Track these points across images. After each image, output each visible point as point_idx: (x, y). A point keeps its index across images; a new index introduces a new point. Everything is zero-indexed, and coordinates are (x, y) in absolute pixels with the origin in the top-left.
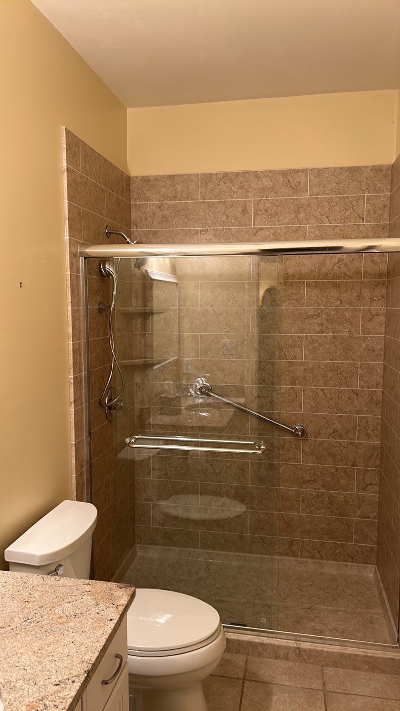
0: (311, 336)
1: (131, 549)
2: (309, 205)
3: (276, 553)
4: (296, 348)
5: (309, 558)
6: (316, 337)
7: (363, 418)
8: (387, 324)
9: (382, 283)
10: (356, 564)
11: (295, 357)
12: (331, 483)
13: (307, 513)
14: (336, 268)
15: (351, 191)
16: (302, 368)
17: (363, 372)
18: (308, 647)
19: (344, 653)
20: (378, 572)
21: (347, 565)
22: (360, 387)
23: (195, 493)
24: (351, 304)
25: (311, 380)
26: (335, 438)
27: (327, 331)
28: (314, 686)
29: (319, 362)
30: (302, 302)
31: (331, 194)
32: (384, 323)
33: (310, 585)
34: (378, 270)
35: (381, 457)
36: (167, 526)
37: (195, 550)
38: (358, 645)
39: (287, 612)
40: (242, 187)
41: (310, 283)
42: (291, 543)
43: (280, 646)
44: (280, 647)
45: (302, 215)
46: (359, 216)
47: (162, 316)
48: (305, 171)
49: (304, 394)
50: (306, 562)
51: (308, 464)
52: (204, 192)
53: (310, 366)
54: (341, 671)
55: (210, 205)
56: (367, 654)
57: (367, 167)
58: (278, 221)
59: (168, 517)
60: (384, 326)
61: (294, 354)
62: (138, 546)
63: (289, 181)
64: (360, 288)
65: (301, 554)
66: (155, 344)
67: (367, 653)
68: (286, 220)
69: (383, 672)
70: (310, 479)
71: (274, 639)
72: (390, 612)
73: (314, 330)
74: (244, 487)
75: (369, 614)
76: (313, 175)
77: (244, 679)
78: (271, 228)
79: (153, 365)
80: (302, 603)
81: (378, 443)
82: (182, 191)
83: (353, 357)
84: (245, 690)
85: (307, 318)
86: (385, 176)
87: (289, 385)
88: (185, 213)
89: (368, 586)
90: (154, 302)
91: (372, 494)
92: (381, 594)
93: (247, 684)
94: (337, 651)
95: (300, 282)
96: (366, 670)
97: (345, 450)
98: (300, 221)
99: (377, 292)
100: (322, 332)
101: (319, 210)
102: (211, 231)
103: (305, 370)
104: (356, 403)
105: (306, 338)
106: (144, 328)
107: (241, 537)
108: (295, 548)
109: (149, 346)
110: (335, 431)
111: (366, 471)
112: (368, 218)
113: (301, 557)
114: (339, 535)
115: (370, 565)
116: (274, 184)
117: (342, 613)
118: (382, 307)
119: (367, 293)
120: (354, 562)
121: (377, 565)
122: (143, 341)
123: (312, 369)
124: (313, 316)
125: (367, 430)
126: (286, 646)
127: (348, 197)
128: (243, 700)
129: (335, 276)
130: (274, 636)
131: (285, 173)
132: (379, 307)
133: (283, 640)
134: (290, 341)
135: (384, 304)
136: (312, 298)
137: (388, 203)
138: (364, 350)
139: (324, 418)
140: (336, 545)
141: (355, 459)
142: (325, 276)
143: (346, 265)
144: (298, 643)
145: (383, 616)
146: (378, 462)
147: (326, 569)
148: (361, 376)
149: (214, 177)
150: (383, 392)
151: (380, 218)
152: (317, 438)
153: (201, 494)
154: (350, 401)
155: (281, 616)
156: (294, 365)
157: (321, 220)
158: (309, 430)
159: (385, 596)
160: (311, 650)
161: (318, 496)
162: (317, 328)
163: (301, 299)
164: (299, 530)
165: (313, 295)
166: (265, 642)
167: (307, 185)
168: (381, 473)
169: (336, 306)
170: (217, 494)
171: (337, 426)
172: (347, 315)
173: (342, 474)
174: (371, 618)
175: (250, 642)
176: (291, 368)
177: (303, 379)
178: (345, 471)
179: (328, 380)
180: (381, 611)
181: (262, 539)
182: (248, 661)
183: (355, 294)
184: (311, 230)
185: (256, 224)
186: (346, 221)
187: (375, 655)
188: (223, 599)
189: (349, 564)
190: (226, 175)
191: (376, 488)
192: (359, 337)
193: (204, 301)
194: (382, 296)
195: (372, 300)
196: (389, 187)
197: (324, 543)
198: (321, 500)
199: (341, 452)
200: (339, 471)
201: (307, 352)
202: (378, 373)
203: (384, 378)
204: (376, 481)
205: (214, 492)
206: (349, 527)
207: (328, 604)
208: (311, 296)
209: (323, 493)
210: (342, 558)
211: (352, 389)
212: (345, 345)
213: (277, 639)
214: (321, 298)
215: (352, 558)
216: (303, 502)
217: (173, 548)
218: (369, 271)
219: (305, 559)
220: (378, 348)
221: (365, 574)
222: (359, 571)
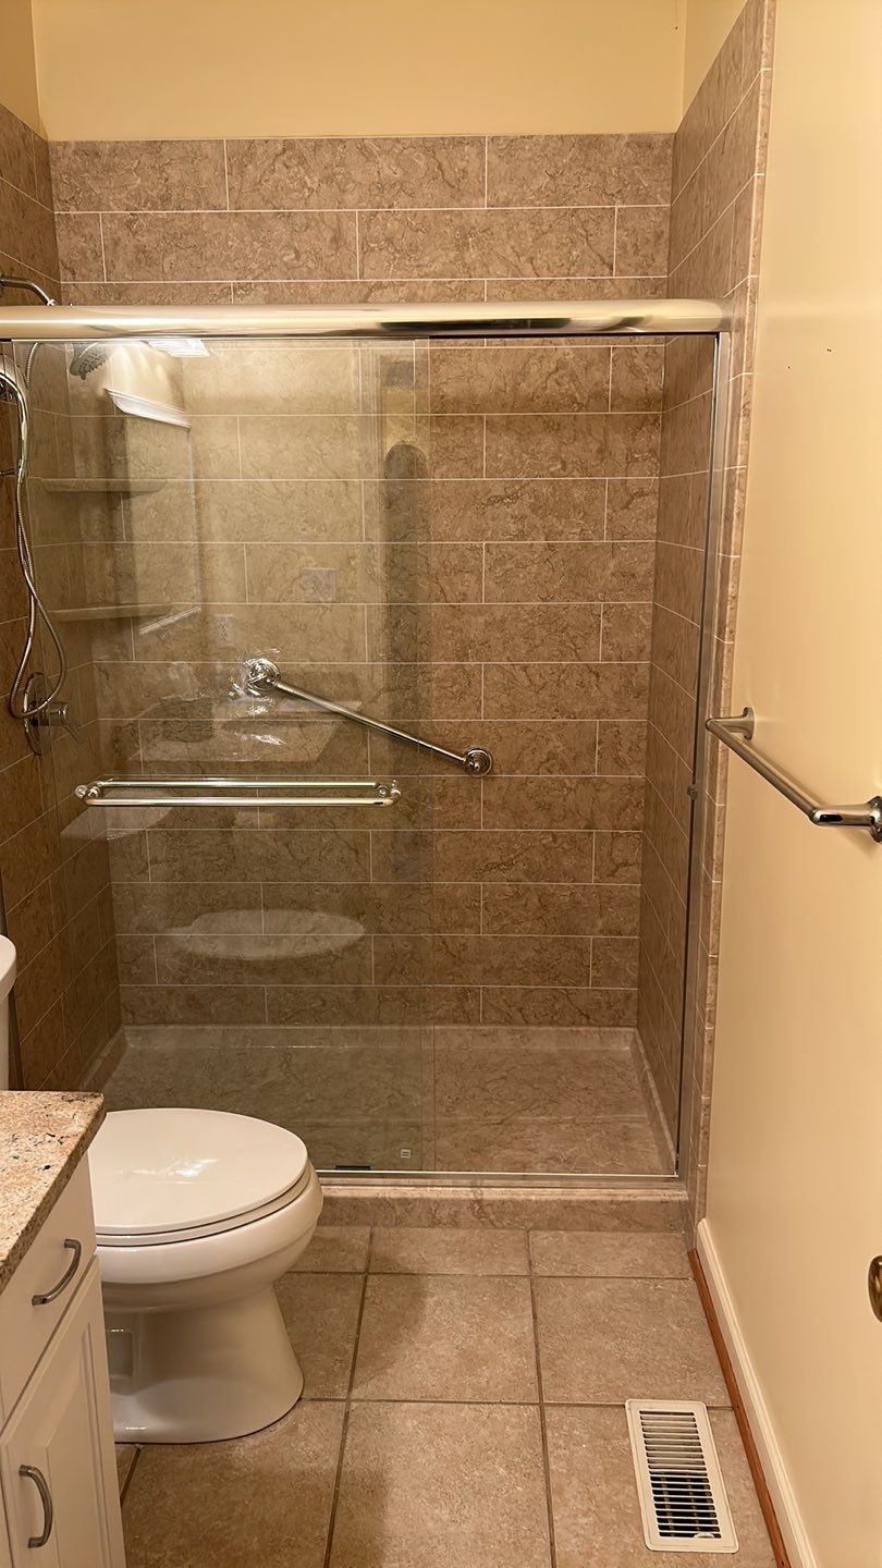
0: (498, 545)
1: (111, 1036)
2: (489, 229)
3: (432, 1018)
4: (466, 575)
5: (501, 1023)
6: (510, 549)
7: (609, 725)
8: (662, 514)
9: (651, 419)
10: (597, 1029)
11: (464, 597)
12: (543, 867)
13: (495, 932)
14: (551, 383)
15: (583, 195)
16: (481, 620)
17: (610, 625)
18: (499, 1197)
19: (571, 1201)
20: (640, 1041)
21: (578, 1031)
22: (605, 659)
23: (250, 907)
24: (584, 470)
25: (500, 648)
26: (551, 773)
27: (534, 534)
28: (511, 1269)
29: (516, 607)
30: (479, 466)
31: (538, 203)
32: (655, 512)
33: (503, 1078)
34: (643, 390)
35: (646, 805)
36: (191, 982)
37: (256, 1027)
38: (597, 1183)
39: (456, 1135)
40: (329, 179)
41: (496, 419)
42: (463, 995)
43: (442, 1200)
44: (439, 1203)
45: (472, 255)
46: (602, 259)
47: (150, 500)
48: (477, 141)
49: (486, 678)
50: (494, 1033)
51: (496, 830)
52: (237, 188)
53: (498, 615)
54: (565, 1236)
55: (255, 223)
56: (615, 1199)
57: (619, 137)
58: (418, 266)
59: (193, 964)
60: (655, 520)
61: (464, 589)
62: (127, 1030)
63: (440, 167)
64: (606, 434)
65: (484, 1018)
66: (139, 569)
67: (615, 1195)
68: (437, 267)
69: (648, 1228)
70: (497, 860)
71: (429, 1188)
72: (662, 1115)
73: (506, 532)
74: (360, 886)
75: (621, 1122)
76: (496, 153)
77: (367, 1273)
78: (402, 284)
79: (137, 620)
80: (486, 1114)
81: (639, 777)
82: (183, 185)
83: (589, 591)
84: (369, 1293)
85: (491, 502)
86: (660, 160)
87: (454, 660)
88: (191, 240)
89: (619, 1070)
90: (131, 466)
91: (627, 885)
92: (644, 1081)
93: (373, 1280)
94: (556, 1198)
95: (472, 417)
96: (615, 1229)
97: (571, 796)
98: (469, 270)
99: (642, 441)
100: (522, 535)
101: (512, 243)
102: (260, 289)
103: (487, 624)
104: (594, 693)
105: (488, 551)
106: (110, 532)
107: (356, 991)
108: (470, 1005)
109: (123, 577)
110: (552, 756)
111: (615, 837)
112: (622, 266)
113: (484, 1023)
114: (560, 973)
115: (624, 1029)
116: (406, 173)
117: (568, 1126)
118: (652, 475)
119: (619, 444)
120: (591, 1025)
121: (637, 1026)
122: (108, 565)
123: (503, 621)
124: (502, 499)
125: (617, 750)
126: (453, 1200)
127: (575, 210)
128: (365, 1312)
129: (550, 404)
130: (429, 1181)
131: (430, 147)
132: (644, 477)
133: (447, 1189)
134: (454, 559)
135: (656, 469)
136: (500, 455)
137: (665, 228)
138: (613, 574)
139: (529, 730)
140: (555, 994)
141: (593, 813)
142: (527, 403)
143: (573, 377)
144: (478, 1190)
145: (648, 1122)
146: (639, 817)
147: (534, 1044)
148: (607, 634)
149: (260, 151)
150: (651, 668)
151: (649, 266)
152: (512, 771)
153: (267, 908)
154: (582, 690)
155: (444, 1143)
156: (463, 613)
157: (517, 267)
158: (499, 756)
159: (652, 1085)
160: (503, 1202)
161: (517, 896)
162: (513, 528)
163: (475, 458)
164: (479, 967)
165: (501, 448)
166: (409, 1196)
167: (484, 177)
168: (645, 843)
169: (552, 474)
170: (303, 905)
171: (557, 745)
172: (577, 494)
173: (566, 846)
174: (626, 1130)
175: (377, 1198)
176: (456, 622)
177: (483, 644)
178: (572, 839)
179: (536, 646)
180: (645, 1115)
181: (402, 993)
182: (375, 1239)
183: (594, 447)
184: (496, 292)
185: (367, 271)
186: (572, 271)
187: (631, 1198)
188: (320, 1121)
189: (581, 1029)
190: (289, 145)
191: (636, 871)
192: (602, 546)
193: (252, 464)
194: (652, 451)
195: (630, 460)
196: (669, 189)
197: (531, 991)
198: (523, 902)
199: (564, 800)
200: (560, 841)
201: (492, 585)
202: (642, 627)
203: (653, 635)
204: (636, 856)
205: (293, 901)
206: (581, 955)
207: (538, 1111)
208: (498, 450)
209: (528, 889)
210: (568, 1018)
211: (587, 665)
212: (572, 565)
213: (435, 1188)
214: (521, 457)
215: (588, 1018)
216: (486, 909)
217: (208, 1028)
218: (625, 390)
219: (492, 1027)
220: (641, 569)
221: (614, 1047)
222: (602, 1042)
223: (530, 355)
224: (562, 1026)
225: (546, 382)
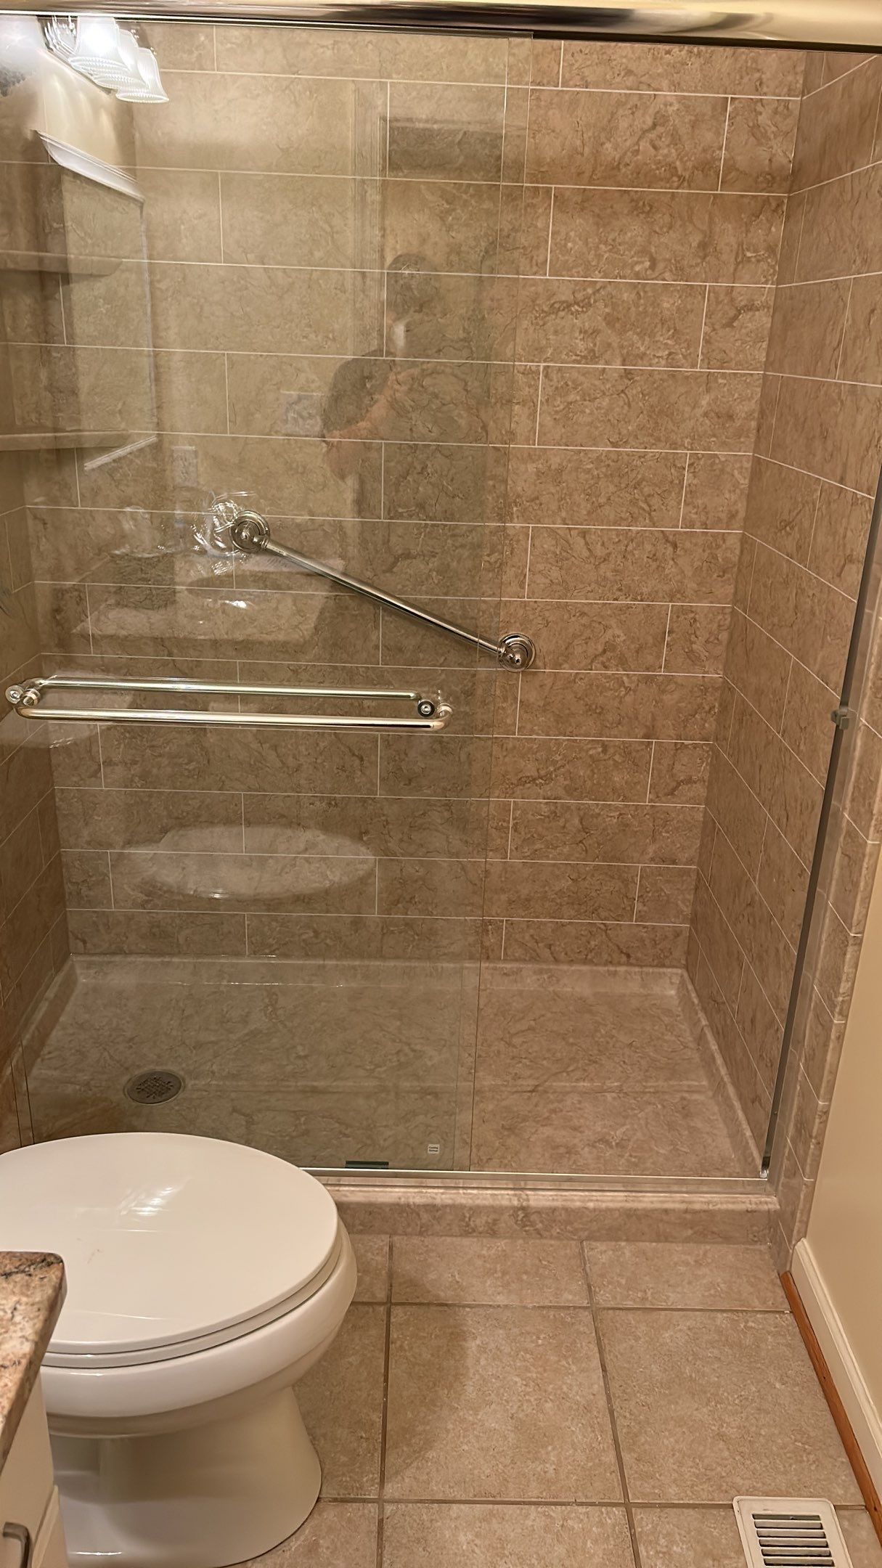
0: (560, 369)
1: (58, 970)
3: (445, 954)
4: (517, 408)
5: (525, 960)
6: (575, 375)
7: (683, 611)
8: (775, 335)
9: (774, 204)
10: (637, 969)
11: (512, 436)
12: (589, 783)
13: (524, 857)
14: (644, 145)
16: (531, 468)
17: (695, 482)
18: (548, 1204)
19: (635, 1208)
20: (690, 987)
21: (616, 972)
22: (686, 526)
23: (228, 822)
24: (680, 272)
25: (554, 506)
26: (606, 668)
27: (607, 356)
28: (567, 1298)
29: (580, 451)
30: (541, 259)
32: (766, 332)
33: (531, 1029)
34: (767, 162)
35: (720, 711)
36: (155, 907)
37: (235, 961)
38: (667, 1188)
39: (481, 1106)
41: (568, 193)
42: (484, 928)
43: (478, 1207)
44: (476, 1210)
47: (100, 287)
49: (533, 545)
50: (518, 972)
51: (534, 737)
53: (555, 462)
54: (627, 1249)
56: (690, 1207)
59: (152, 892)
60: (765, 345)
61: (511, 426)
62: (76, 960)
64: (711, 221)
65: (506, 954)
66: (84, 384)
67: (690, 1202)
69: (727, 1239)
70: (535, 774)
71: (461, 1191)
72: (731, 1090)
73: (572, 351)
74: (364, 801)
75: (678, 1091)
77: (389, 1303)
79: (81, 453)
80: (517, 1077)
81: (715, 675)
83: (673, 436)
84: (394, 1335)
85: (554, 310)
87: (493, 521)
89: (666, 1020)
90: (72, 238)
91: (688, 806)
92: (700, 1039)
93: (399, 1314)
94: (618, 1205)
95: (536, 191)
96: (687, 1240)
97: (628, 699)
99: (758, 235)
100: (592, 357)
103: (539, 474)
104: (670, 569)
105: (546, 376)
106: (45, 330)
107: (357, 924)
108: (491, 940)
109: (64, 392)
110: (609, 647)
111: (678, 748)
113: (505, 960)
114: (599, 907)
115: (669, 970)
117: (614, 1095)
118: (766, 283)
119: (728, 235)
120: (632, 965)
121: (687, 968)
122: (43, 375)
123: (560, 471)
124: (569, 306)
125: (692, 643)
126: (492, 1207)
128: (392, 1364)
129: (643, 175)
130: (460, 1182)
132: (756, 285)
133: (484, 1192)
134: (502, 384)
135: (773, 274)
136: (570, 245)
138: (706, 414)
139: (583, 614)
140: (591, 928)
141: (654, 719)
142: (613, 171)
143: (675, 139)
144: (523, 1194)
145: (710, 1094)
146: (711, 725)
147: (565, 986)
148: (691, 493)
150: (744, 540)
152: (559, 665)
153: (249, 823)
154: (654, 565)
156: (509, 459)
158: (543, 646)
159: (714, 1047)
160: (554, 1210)
161: (554, 815)
162: (581, 346)
163: (538, 247)
164: (504, 897)
165: (572, 234)
166: (438, 1201)
168: (716, 755)
170: (293, 821)
171: (617, 633)
172: (668, 304)
173: (617, 757)
174: (685, 1103)
175: (398, 1204)
176: (500, 470)
177: (532, 500)
178: (626, 751)
179: (600, 506)
180: (705, 1083)
181: (409, 924)
182: (396, 1251)
183: (695, 239)
187: (711, 1207)
188: (315, 1084)
189: (622, 969)
191: (700, 790)
192: (696, 377)
193: (237, 241)
194: (771, 249)
195: (741, 260)
197: (563, 925)
198: (561, 823)
199: (621, 702)
200: (611, 751)
201: (549, 421)
202: (736, 485)
203: (750, 497)
204: (704, 770)
205: (282, 816)
206: (626, 886)
207: (578, 1074)
208: (567, 239)
209: (568, 808)
210: (605, 957)
211: (662, 531)
212: (654, 400)
213: (469, 1191)
214: (597, 248)
215: (628, 956)
216: (515, 831)
217: (176, 960)
218: (742, 161)
219: (515, 965)
220: (742, 409)
221: (657, 990)
222: (644, 986)
223: (620, 103)
224: (596, 965)
225: (637, 143)
